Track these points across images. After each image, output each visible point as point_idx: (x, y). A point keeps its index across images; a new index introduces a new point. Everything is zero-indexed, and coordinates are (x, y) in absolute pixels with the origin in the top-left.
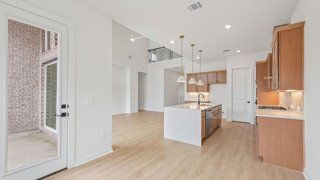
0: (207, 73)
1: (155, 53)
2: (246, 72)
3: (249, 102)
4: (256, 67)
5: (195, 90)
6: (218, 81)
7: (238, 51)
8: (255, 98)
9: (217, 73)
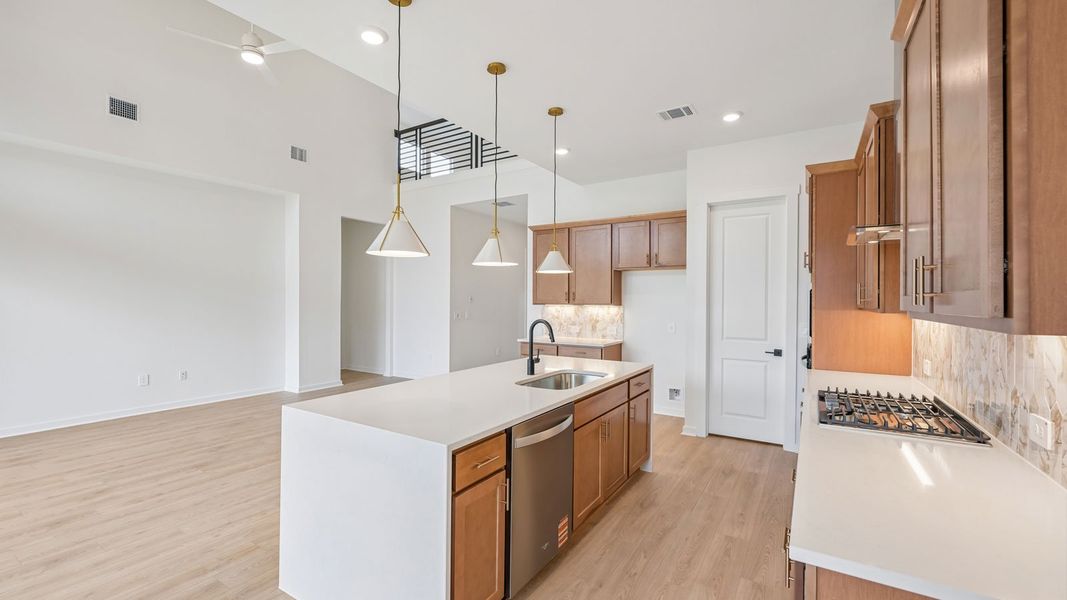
0: (612, 224)
1: (418, 142)
2: (767, 219)
3: (778, 353)
4: (807, 196)
5: (565, 297)
6: (653, 255)
7: (731, 118)
8: (805, 340)
9: (649, 221)
